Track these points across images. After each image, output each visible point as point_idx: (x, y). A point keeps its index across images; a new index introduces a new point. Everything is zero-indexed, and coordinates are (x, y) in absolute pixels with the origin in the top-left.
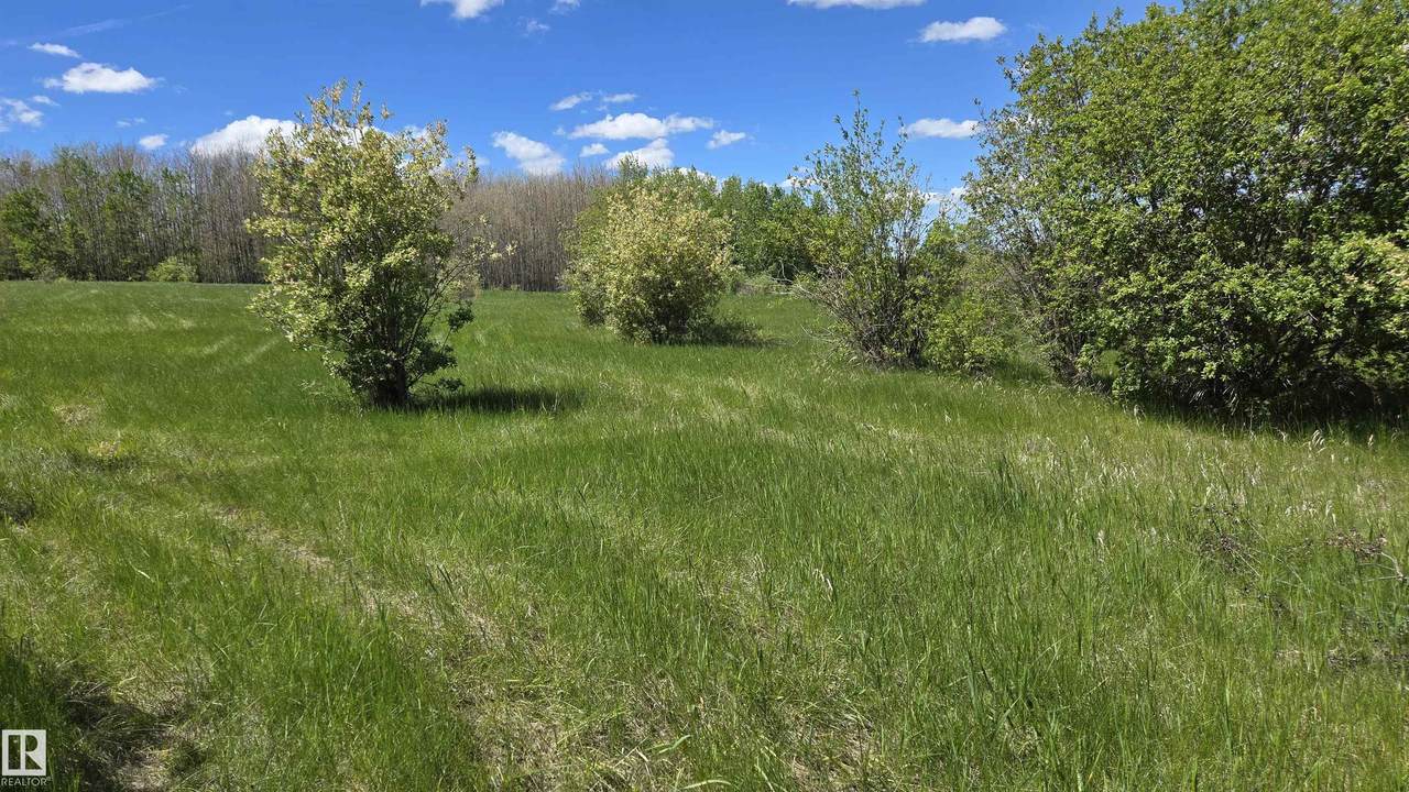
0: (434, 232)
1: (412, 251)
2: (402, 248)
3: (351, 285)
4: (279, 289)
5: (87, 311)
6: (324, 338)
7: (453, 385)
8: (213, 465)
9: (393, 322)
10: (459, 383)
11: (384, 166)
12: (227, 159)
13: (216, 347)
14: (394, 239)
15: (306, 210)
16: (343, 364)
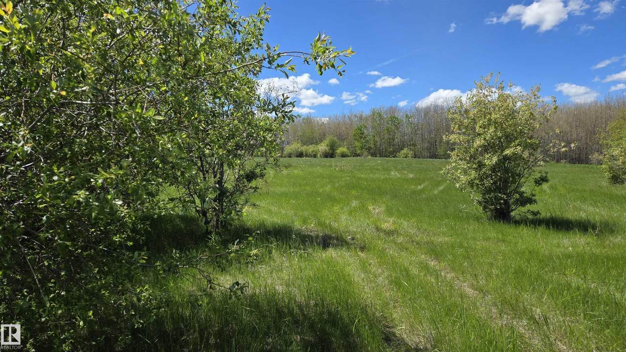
0: (531, 138)
1: (519, 148)
2: (514, 147)
3: (487, 164)
4: (454, 164)
5: (377, 169)
6: (472, 187)
7: (535, 214)
8: (426, 239)
9: (506, 181)
10: (538, 213)
11: (508, 109)
12: (430, 108)
13: (422, 186)
14: (510, 142)
15: (470, 130)
16: (480, 199)
